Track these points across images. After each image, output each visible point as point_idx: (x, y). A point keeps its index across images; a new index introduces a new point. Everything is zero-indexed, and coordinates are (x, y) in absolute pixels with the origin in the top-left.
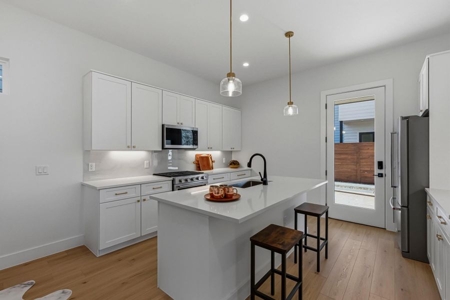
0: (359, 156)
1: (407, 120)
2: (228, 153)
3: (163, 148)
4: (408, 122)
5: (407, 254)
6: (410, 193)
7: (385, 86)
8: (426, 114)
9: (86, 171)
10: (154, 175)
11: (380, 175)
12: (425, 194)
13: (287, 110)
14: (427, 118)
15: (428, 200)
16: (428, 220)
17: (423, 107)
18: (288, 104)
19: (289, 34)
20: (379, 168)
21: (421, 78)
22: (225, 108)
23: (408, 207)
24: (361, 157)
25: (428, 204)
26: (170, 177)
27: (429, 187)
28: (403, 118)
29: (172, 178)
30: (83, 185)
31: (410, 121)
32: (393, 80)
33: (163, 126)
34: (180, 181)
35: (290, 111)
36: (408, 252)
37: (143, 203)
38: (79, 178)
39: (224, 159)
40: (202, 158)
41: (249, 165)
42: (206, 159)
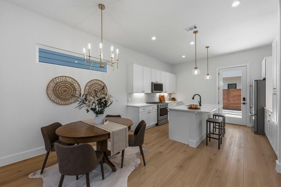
0: (229, 96)
1: (257, 81)
2: (170, 94)
3: (152, 92)
4: (257, 82)
5: (256, 133)
6: (258, 109)
7: (246, 66)
8: (264, 79)
9: (128, 101)
10: (147, 103)
11: (244, 104)
12: (264, 109)
13: (206, 77)
14: (265, 81)
15: (265, 111)
16: (265, 118)
17: (263, 76)
18: (207, 75)
19: (207, 47)
20: (243, 100)
21: (262, 64)
22: (171, 74)
23: (257, 115)
24: (230, 96)
25: (265, 112)
26: (156, 104)
27: (265, 107)
28: (255, 81)
29: (157, 104)
30: (127, 106)
31: (258, 82)
32: (250, 64)
33: (152, 83)
34: (160, 105)
35: (208, 77)
36: (257, 132)
37: (150, 113)
38: (126, 104)
39: (169, 97)
40: (162, 96)
41: (193, 98)
42: (163, 97)
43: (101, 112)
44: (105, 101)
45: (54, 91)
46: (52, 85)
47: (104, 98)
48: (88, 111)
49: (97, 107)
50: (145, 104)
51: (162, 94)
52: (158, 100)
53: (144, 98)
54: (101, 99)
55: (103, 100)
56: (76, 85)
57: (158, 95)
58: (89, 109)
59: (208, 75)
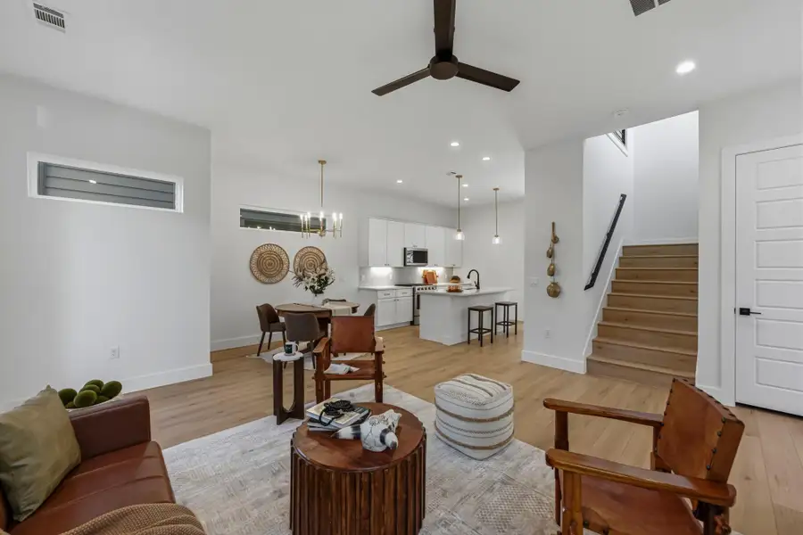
2: (449, 270)
3: (405, 265)
9: (360, 281)
19: (496, 189)
29: (412, 287)
30: (359, 289)
33: (405, 249)
34: (419, 289)
35: (497, 241)
37: (397, 302)
38: (357, 285)
39: (446, 275)
40: (429, 273)
41: (469, 277)
42: (432, 274)
43: (320, 292)
44: (326, 278)
45: (258, 263)
46: (256, 257)
47: (324, 274)
48: (306, 288)
49: (316, 285)
50: (394, 287)
51: (429, 269)
52: (421, 281)
53: (391, 276)
54: (320, 276)
55: (323, 277)
56: (283, 256)
57: (421, 270)
58: (308, 287)
59: (496, 236)
